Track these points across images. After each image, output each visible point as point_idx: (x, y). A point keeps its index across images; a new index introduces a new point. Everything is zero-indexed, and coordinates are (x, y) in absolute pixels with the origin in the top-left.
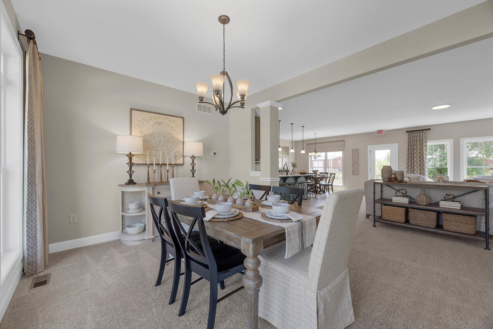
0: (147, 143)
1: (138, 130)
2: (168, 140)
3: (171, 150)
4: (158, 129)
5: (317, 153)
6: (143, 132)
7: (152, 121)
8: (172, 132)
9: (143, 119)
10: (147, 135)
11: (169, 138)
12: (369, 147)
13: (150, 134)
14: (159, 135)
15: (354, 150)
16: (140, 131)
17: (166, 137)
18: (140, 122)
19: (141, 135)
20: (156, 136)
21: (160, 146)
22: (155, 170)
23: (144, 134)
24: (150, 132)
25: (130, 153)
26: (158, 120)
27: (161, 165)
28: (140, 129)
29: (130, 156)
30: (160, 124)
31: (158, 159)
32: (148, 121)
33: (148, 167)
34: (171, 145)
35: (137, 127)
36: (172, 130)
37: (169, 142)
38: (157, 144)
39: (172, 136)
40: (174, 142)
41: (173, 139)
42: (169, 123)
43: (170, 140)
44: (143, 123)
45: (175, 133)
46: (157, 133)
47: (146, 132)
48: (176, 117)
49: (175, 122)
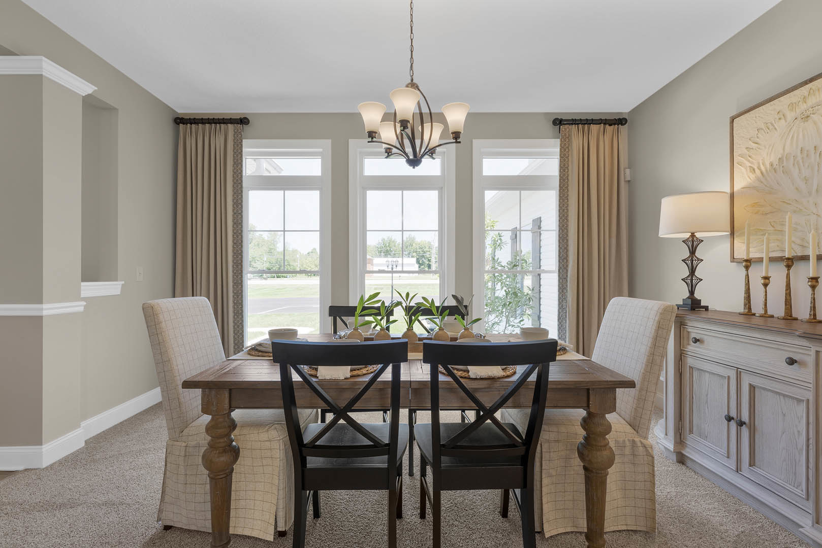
0: (771, 193)
1: (746, 168)
4: (798, 136)
7: (783, 121)
9: (758, 129)
10: (769, 168)
13: (775, 166)
14: (804, 159)
18: (750, 142)
19: (753, 176)
20: (794, 165)
21: (810, 193)
22: (766, 278)
23: (762, 173)
24: (774, 158)
25: (693, 235)
26: (803, 107)
27: (790, 262)
28: (749, 161)
29: (693, 244)
30: (808, 117)
31: (803, 239)
32: (771, 127)
33: (747, 268)
35: (745, 159)
38: (798, 189)
44: (757, 141)
46: (798, 154)
47: (764, 164)
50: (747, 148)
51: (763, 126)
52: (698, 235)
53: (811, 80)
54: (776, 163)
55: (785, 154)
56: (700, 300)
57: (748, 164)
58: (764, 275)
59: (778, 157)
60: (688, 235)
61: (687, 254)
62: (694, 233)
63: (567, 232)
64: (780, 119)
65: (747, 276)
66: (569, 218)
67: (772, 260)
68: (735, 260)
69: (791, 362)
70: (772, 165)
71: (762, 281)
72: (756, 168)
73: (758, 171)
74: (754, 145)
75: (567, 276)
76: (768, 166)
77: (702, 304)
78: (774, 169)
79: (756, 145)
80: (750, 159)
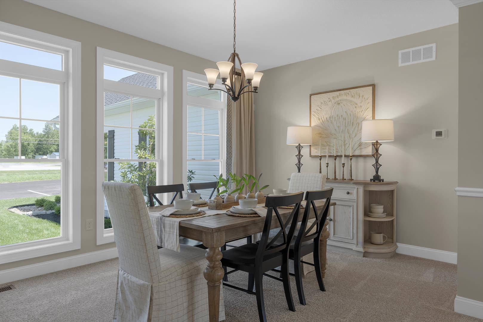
0: (326, 130)
1: (316, 117)
2: (349, 122)
3: (354, 135)
4: (336, 110)
6: (321, 119)
7: (330, 102)
8: (355, 111)
9: (321, 103)
10: (325, 120)
11: (351, 120)
13: (328, 119)
14: (338, 119)
16: (318, 118)
17: (346, 119)
18: (318, 108)
19: (319, 122)
20: (335, 120)
21: (340, 132)
22: (328, 164)
23: (323, 121)
24: (328, 116)
25: (299, 144)
26: (337, 99)
27: (336, 157)
28: (318, 115)
29: (299, 148)
30: (339, 103)
32: (326, 103)
33: (320, 159)
34: (354, 129)
35: (316, 114)
36: (356, 107)
37: (351, 124)
38: (335, 130)
39: (355, 116)
40: (358, 124)
41: (356, 120)
42: (352, 99)
43: (353, 122)
44: (321, 107)
45: (360, 111)
46: (336, 117)
47: (323, 118)
48: (362, 87)
49: (359, 95)
50: (317, 109)
51: (323, 102)
52: (301, 144)
53: (340, 90)
54: (328, 118)
55: (332, 116)
57: (317, 116)
58: (327, 162)
60: (297, 144)
63: (231, 137)
64: (329, 101)
65: (320, 163)
66: (232, 129)
67: (330, 156)
68: (312, 156)
69: (348, 193)
70: (327, 119)
71: (326, 165)
72: (320, 119)
73: (321, 120)
75: (231, 163)
76: (325, 119)
79: (320, 109)
80: (318, 114)
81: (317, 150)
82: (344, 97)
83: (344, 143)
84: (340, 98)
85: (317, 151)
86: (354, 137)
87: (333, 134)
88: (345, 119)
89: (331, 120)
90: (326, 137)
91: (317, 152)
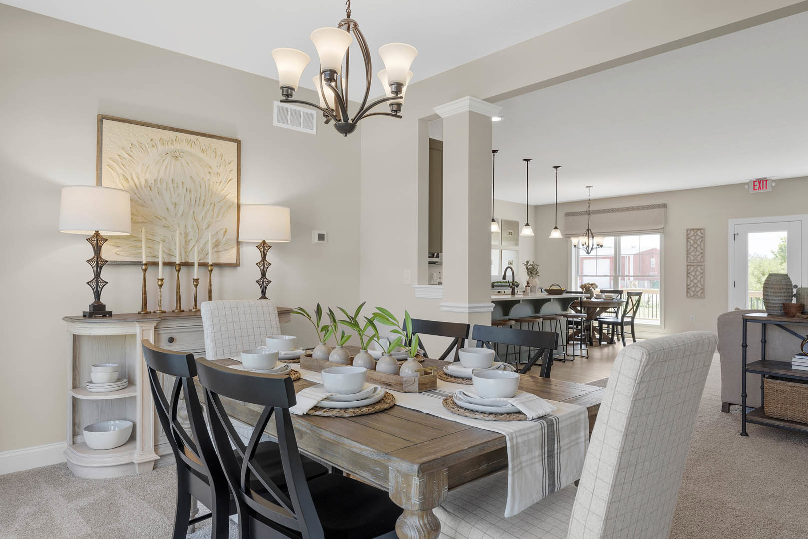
0: (143, 206)
1: (118, 174)
2: (198, 199)
3: (204, 227)
4: (170, 170)
5: (593, 237)
6: (132, 179)
7: (155, 148)
8: (209, 180)
9: (131, 144)
10: (143, 185)
11: (201, 195)
12: (731, 222)
13: (149, 183)
14: (174, 187)
15: (691, 230)
16: (123, 175)
17: (193, 191)
18: (122, 151)
20: (166, 189)
21: (176, 216)
22: (160, 280)
23: (136, 185)
24: (149, 177)
25: (97, 233)
26: (172, 147)
27: (179, 266)
29: (97, 243)
30: (176, 157)
31: (170, 250)
32: (144, 148)
33: (145, 271)
34: (206, 214)
35: (118, 165)
36: (210, 173)
37: (202, 204)
38: (168, 209)
39: (209, 190)
40: (213, 205)
41: (210, 198)
42: (201, 155)
43: (204, 200)
44: (131, 153)
45: (217, 183)
46: (170, 181)
47: (138, 178)
48: (220, 139)
49: (216, 151)
50: (119, 155)
51: (135, 142)
52: (101, 233)
53: (177, 130)
54: (151, 181)
55: (159, 178)
56: (105, 305)
57: (120, 171)
58: (160, 277)
59: (154, 178)
60: (92, 233)
61: (91, 254)
62: (98, 231)
64: (152, 146)
65: (145, 277)
70: (146, 182)
72: (129, 179)
73: (131, 182)
74: (127, 155)
76: (143, 183)
77: (107, 309)
78: (149, 186)
79: (129, 157)
80: (124, 169)
81: (118, 249)
82: (186, 147)
83: (185, 237)
84: (177, 146)
85: (118, 251)
86: (206, 229)
87: (161, 218)
88: (190, 192)
89: (158, 188)
90: (143, 223)
91: (118, 253)
